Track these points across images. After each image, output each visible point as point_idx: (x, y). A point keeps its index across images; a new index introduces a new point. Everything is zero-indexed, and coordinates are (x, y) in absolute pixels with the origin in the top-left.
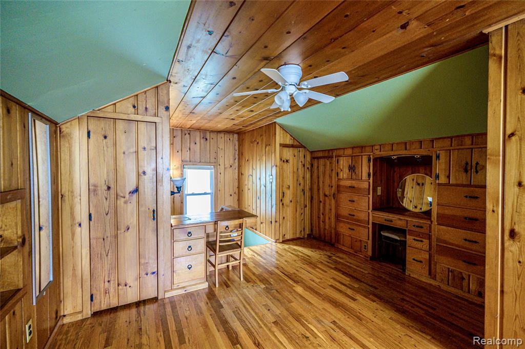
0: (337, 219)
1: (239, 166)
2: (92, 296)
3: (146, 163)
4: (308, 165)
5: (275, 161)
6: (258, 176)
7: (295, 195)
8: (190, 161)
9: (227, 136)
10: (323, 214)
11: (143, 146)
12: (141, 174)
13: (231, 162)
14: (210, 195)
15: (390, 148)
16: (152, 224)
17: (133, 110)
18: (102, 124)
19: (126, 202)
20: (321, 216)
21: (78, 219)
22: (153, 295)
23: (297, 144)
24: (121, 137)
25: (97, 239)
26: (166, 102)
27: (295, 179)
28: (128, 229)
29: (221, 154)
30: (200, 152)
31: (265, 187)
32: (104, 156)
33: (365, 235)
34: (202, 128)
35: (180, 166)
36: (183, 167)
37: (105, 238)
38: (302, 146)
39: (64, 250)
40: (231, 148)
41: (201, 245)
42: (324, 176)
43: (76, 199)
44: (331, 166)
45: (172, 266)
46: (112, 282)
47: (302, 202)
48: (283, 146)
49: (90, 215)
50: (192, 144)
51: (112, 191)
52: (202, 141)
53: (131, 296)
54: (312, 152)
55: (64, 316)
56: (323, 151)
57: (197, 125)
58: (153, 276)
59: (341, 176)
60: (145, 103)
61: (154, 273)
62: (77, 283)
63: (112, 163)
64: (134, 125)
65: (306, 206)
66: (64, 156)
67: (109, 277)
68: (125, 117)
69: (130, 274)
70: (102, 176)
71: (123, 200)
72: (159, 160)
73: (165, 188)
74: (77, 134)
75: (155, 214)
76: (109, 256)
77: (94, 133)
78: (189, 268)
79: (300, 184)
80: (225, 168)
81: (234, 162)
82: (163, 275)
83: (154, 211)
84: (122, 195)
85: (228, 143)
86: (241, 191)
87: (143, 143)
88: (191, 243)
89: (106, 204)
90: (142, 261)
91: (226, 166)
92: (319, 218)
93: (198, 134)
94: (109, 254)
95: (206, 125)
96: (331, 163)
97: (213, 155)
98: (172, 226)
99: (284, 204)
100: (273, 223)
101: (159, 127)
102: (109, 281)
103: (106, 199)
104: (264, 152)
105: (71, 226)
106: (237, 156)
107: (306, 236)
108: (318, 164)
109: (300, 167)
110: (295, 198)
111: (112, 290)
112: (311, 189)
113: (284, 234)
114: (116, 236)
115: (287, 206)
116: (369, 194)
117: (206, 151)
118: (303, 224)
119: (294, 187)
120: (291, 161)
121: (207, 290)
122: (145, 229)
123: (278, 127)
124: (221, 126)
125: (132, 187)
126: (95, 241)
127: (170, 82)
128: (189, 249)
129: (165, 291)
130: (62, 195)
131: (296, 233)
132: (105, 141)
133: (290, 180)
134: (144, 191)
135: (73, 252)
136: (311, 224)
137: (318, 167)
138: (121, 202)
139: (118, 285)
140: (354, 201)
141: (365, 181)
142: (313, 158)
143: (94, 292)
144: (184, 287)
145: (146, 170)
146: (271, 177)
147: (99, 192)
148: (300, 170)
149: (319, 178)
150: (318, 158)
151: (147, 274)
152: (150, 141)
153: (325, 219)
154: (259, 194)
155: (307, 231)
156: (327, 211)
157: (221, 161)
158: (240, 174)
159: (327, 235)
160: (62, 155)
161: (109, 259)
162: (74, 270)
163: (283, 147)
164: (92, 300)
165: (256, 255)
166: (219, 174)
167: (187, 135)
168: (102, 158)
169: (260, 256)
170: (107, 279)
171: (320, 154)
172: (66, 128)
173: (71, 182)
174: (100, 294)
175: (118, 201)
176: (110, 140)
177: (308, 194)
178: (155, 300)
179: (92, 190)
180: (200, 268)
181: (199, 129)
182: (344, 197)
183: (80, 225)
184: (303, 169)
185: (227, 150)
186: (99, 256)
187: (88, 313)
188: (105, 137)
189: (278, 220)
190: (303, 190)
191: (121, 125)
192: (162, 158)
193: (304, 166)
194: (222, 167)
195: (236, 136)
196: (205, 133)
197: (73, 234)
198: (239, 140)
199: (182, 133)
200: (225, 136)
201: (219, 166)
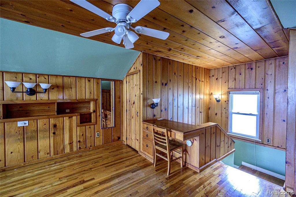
2: (127, 138)
8: (235, 89)
11: (136, 84)
14: (255, 116)
16: (137, 118)
17: (134, 70)
18: (128, 78)
19: (132, 107)
28: (133, 118)
29: (269, 79)
30: (245, 80)
35: (226, 92)
36: (229, 93)
49: (127, 110)
50: (237, 75)
51: (130, 102)
53: (133, 145)
55: (123, 140)
60: (136, 65)
63: (130, 91)
69: (133, 137)
83: (138, 112)
84: (132, 104)
90: (135, 133)
93: (243, 66)
101: (139, 74)
102: (129, 135)
103: (129, 105)
111: (130, 139)
128: (147, 136)
134: (136, 103)
144: (145, 155)
145: (136, 94)
151: (136, 139)
152: (137, 81)
157: (270, 87)
166: (267, 98)
167: (233, 69)
172: (124, 81)
179: (127, 101)
188: (129, 82)
191: (131, 77)
192: (140, 89)
194: (271, 92)
196: (251, 64)
199: (229, 69)
200: (277, 61)
201: (266, 92)
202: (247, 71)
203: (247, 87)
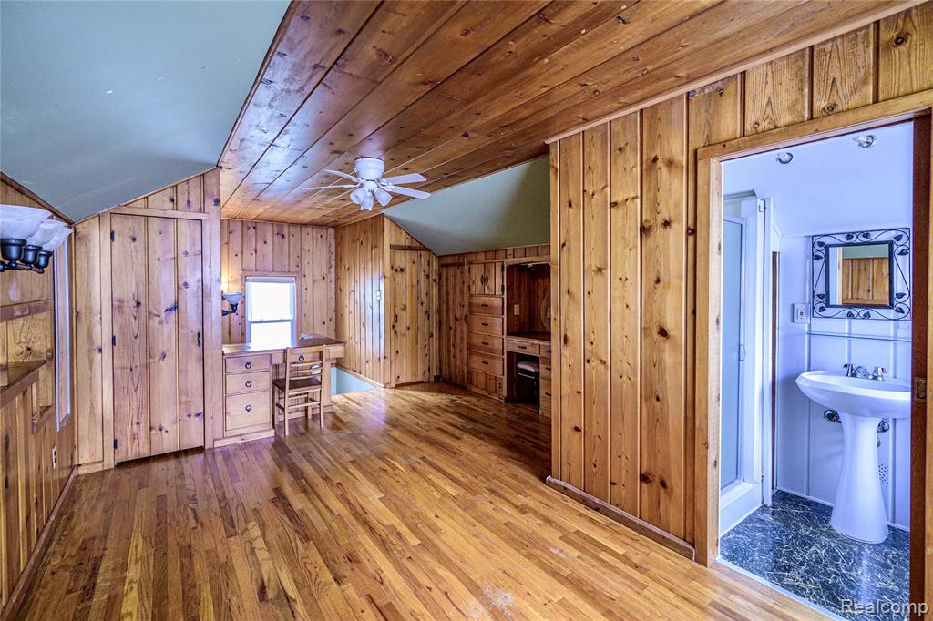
0: (471, 351)
1: (337, 278)
2: (115, 442)
3: (188, 271)
4: (434, 276)
5: (383, 269)
6: (362, 293)
7: (415, 319)
8: (256, 270)
9: (317, 232)
10: (453, 346)
11: (184, 250)
12: (180, 287)
13: (324, 271)
14: (289, 324)
15: (523, 252)
16: (196, 350)
17: (171, 204)
18: (130, 222)
19: (161, 323)
20: (452, 347)
21: (98, 343)
22: (198, 443)
23: (417, 244)
24: (156, 240)
25: (123, 368)
26: (215, 193)
27: (415, 297)
28: (164, 357)
29: (307, 258)
30: (273, 256)
31: (372, 307)
32: (133, 264)
33: (499, 368)
34: (275, 219)
35: (239, 278)
36: (244, 279)
37: (133, 367)
38: (423, 248)
39: (80, 382)
40: (324, 250)
41: (264, 380)
42: (454, 292)
43: (95, 318)
44: (462, 277)
45: (225, 407)
46: (142, 425)
47: (426, 329)
48: (394, 248)
49: (114, 338)
50: (260, 245)
51: (143, 308)
52: (277, 238)
53: (168, 443)
54: (440, 257)
55: (79, 465)
56: (452, 255)
57: (267, 215)
58: (197, 419)
59: (473, 289)
60: (186, 195)
61: (198, 415)
62: (95, 424)
63: (142, 270)
64: (172, 225)
65: (432, 335)
66: (81, 263)
67: (138, 417)
68: (160, 214)
69: (166, 417)
70: (129, 289)
71: (157, 319)
72: (206, 269)
73: (214, 304)
74: (97, 235)
75: (200, 338)
76: (139, 391)
77: (119, 235)
78: (248, 411)
79: (422, 304)
80: (314, 281)
81: (329, 272)
82: (212, 418)
83: (199, 335)
84: (156, 313)
85: (319, 241)
86: (339, 316)
87: (185, 245)
88: (251, 377)
89: (135, 324)
90: (183, 399)
91: (315, 278)
92: (449, 351)
93: (269, 228)
94: (139, 388)
95: (281, 215)
96: (462, 273)
97: (294, 260)
98: (223, 354)
99: (398, 332)
100: (382, 359)
101: (206, 226)
102: (138, 424)
103: (135, 318)
104: (369, 256)
105: (89, 351)
106: (333, 263)
107: (432, 379)
108: (447, 274)
109: (422, 280)
110: (414, 324)
111: (142, 435)
112: (439, 311)
113: (397, 375)
114: (148, 366)
115: (403, 335)
116: (503, 314)
117: (283, 253)
118: (427, 361)
119: (412, 308)
120: (408, 270)
121: (273, 440)
122: (187, 358)
123: (386, 220)
124: (306, 217)
125: (170, 303)
126: (120, 371)
127: (221, 168)
128: (248, 385)
129: (214, 440)
130: (77, 313)
131: (417, 375)
132: (133, 245)
133: (406, 298)
134: (186, 309)
135: (91, 385)
136: (440, 361)
137: (447, 279)
138: (154, 322)
139: (151, 429)
140: (487, 325)
141: (498, 296)
142: (442, 266)
143: (118, 437)
144: (241, 435)
145: (188, 280)
146: (378, 293)
147: (126, 309)
148: (422, 283)
149: (448, 294)
150: (447, 266)
151: (190, 416)
152: (194, 244)
153: (455, 352)
154: (363, 320)
155: (435, 372)
156: (458, 341)
157: (308, 270)
158: (339, 290)
159: (458, 374)
160: (77, 262)
161: (138, 394)
162: (92, 406)
163: (396, 249)
164: (115, 446)
165: (350, 402)
166: (304, 289)
167: (252, 229)
168: (129, 266)
169: (355, 402)
170: (135, 421)
171: (450, 261)
172: (83, 228)
173: (89, 295)
174: (127, 439)
175: (151, 321)
176: (140, 244)
177: (434, 318)
178: (200, 450)
179: (117, 306)
180: (262, 410)
181: (271, 221)
182: (477, 320)
183: (100, 350)
184: (426, 282)
185: (318, 252)
186: (125, 390)
187: (110, 462)
188: (134, 239)
189: (388, 355)
190: (427, 312)
191: (154, 225)
192: (210, 266)
193: (428, 276)
194: (309, 278)
195: (331, 231)
196: (281, 227)
197: (91, 362)
198: (336, 238)
199: (242, 228)
200: (315, 230)
201: (303, 278)
202: (276, 238)
203: (277, 269)
